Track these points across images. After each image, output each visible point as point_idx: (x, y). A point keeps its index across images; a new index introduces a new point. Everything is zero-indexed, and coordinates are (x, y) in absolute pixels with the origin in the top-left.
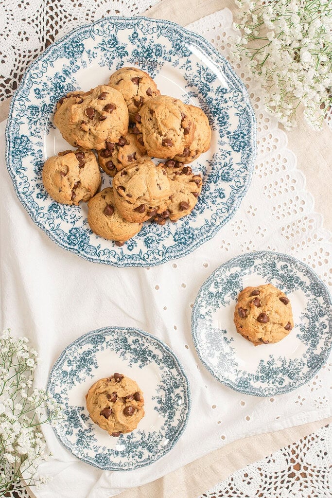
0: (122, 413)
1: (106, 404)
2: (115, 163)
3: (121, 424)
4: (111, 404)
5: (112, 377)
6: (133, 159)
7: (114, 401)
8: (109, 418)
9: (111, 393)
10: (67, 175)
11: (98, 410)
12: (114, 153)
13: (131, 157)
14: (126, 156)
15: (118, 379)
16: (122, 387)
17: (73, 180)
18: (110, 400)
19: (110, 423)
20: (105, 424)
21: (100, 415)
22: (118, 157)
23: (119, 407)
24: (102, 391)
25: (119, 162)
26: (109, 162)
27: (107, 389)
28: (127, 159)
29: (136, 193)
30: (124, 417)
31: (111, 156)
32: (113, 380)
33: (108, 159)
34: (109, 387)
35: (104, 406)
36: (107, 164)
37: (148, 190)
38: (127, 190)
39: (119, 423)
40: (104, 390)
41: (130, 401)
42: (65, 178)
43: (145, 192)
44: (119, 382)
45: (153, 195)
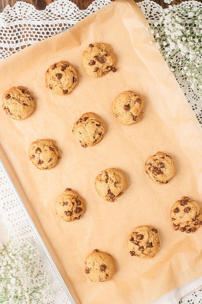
0: (144, 239)
1: (147, 249)
2: (76, 203)
3: (148, 235)
4: (145, 247)
5: (135, 255)
6: (65, 203)
7: (142, 247)
8: (151, 242)
9: (141, 252)
10: (114, 183)
11: (152, 249)
12: (74, 209)
13: (66, 204)
14: (68, 206)
15: (133, 252)
16: (134, 249)
17: (110, 182)
18: (143, 249)
19: (152, 240)
20: (155, 241)
21: (153, 247)
22: (73, 206)
23: (143, 243)
24: (144, 255)
25: (73, 204)
26: (79, 205)
27: (141, 254)
28: (68, 204)
29: (90, 125)
30: (145, 237)
31: (76, 208)
32: (135, 254)
33: (79, 206)
34: (139, 254)
35: (149, 249)
36: (80, 204)
37: (84, 128)
38: (95, 125)
39: (149, 237)
40: (142, 254)
41: (136, 241)
42: (115, 181)
43: (85, 127)
44: (134, 251)
45: (81, 127)
